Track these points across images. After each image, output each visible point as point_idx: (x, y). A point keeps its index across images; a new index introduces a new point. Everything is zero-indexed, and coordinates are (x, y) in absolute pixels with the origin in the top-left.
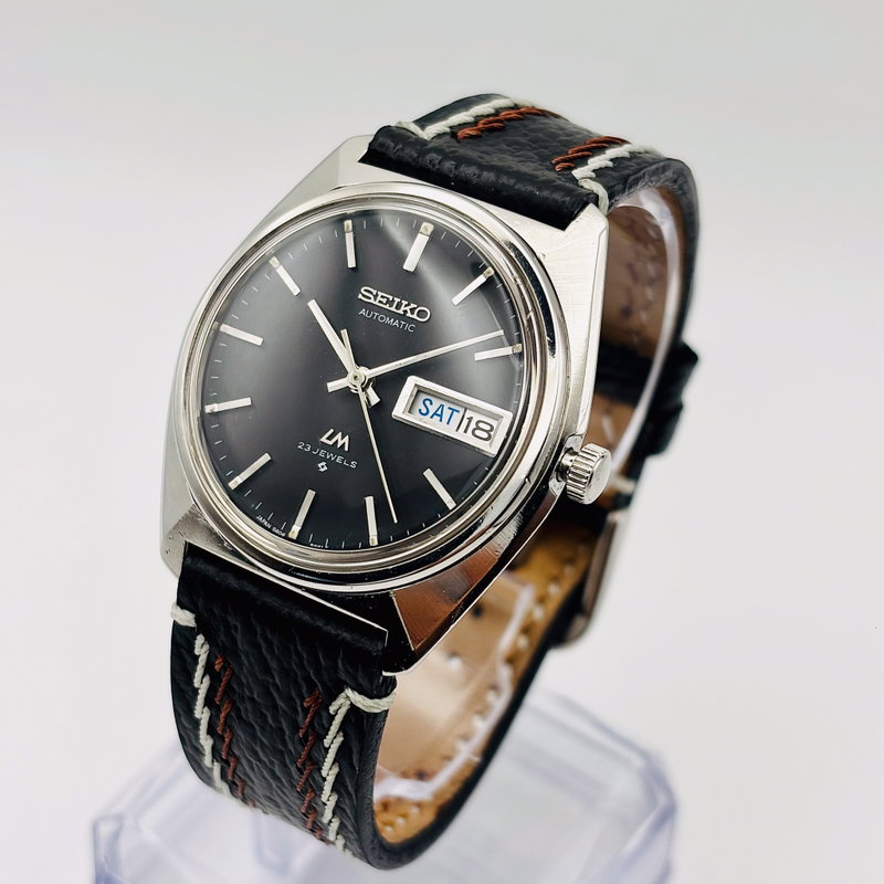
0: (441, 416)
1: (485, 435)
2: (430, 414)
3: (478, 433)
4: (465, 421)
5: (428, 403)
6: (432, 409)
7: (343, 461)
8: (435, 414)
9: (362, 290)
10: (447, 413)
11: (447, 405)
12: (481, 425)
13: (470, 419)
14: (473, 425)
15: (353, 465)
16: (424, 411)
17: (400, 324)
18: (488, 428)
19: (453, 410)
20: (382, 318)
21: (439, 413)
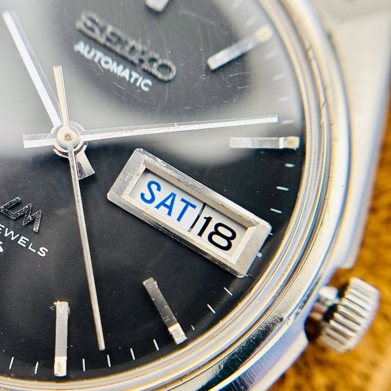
0: (170, 208)
1: (225, 243)
2: (156, 203)
3: (216, 238)
4: (202, 222)
5: (154, 187)
6: (160, 197)
7: (28, 244)
8: (163, 203)
9: (84, 17)
10: (178, 206)
11: (179, 196)
12: (220, 229)
13: (209, 220)
14: (210, 228)
15: (43, 252)
16: (148, 197)
17: (131, 76)
18: (229, 234)
19: (188, 204)
20: (107, 63)
21: (168, 203)
